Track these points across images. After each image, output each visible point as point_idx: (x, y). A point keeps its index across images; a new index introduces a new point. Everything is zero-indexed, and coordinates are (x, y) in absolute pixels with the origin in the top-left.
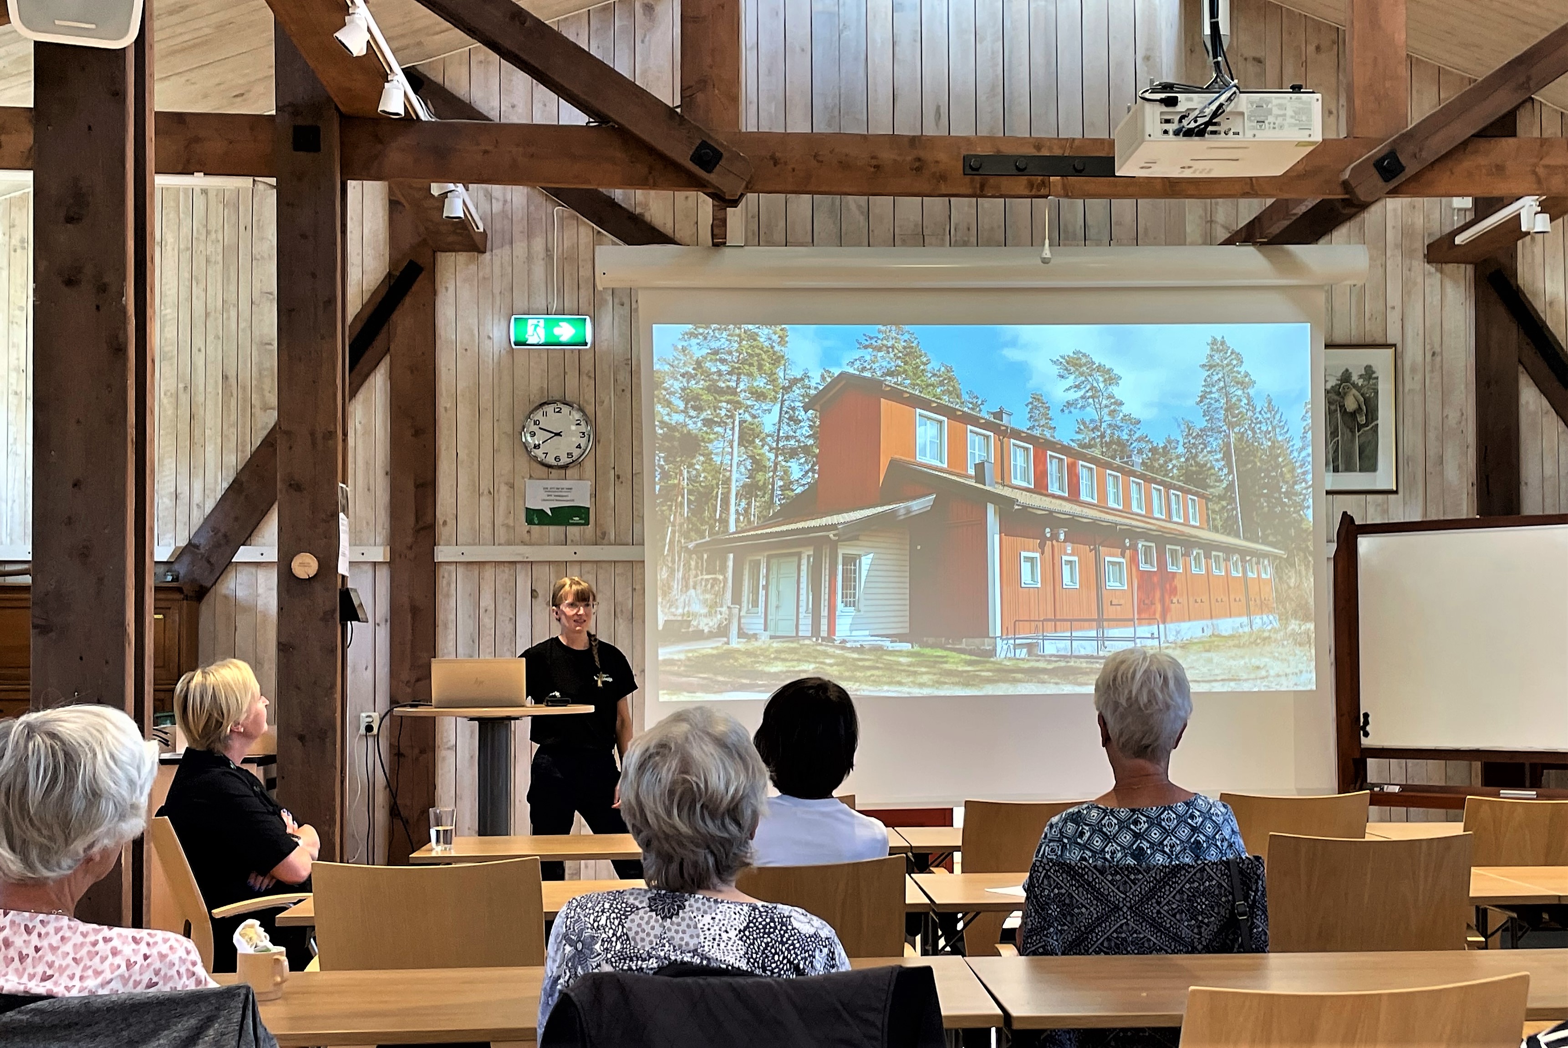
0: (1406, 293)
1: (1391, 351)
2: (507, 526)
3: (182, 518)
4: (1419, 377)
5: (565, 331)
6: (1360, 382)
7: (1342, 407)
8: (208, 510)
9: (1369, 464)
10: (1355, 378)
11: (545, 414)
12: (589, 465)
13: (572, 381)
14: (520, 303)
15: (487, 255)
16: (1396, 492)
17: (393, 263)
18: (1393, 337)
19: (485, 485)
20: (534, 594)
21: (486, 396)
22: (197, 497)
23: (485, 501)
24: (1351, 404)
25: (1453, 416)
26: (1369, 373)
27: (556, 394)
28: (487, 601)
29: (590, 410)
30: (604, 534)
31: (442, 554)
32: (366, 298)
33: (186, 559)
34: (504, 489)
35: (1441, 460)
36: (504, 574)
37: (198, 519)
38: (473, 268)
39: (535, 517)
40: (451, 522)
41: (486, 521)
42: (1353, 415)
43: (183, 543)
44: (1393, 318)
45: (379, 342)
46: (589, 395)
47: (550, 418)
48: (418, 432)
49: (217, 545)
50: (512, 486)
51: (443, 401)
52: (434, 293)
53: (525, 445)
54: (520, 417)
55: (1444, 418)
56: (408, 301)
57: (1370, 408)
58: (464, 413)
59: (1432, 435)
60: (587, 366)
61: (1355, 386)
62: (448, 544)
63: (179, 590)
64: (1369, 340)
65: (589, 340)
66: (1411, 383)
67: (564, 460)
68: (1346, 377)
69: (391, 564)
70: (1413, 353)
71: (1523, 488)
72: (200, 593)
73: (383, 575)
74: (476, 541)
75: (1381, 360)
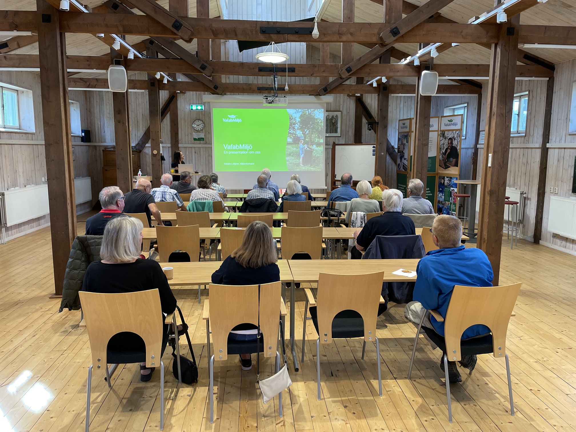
0: (344, 102)
1: (340, 112)
2: (190, 141)
3: (137, 139)
4: (345, 117)
5: (199, 108)
6: (335, 118)
7: (332, 122)
8: (141, 138)
9: (336, 132)
10: (334, 117)
11: (196, 122)
12: (204, 130)
13: (201, 116)
14: (192, 103)
15: (186, 94)
16: (341, 137)
17: (170, 96)
18: (341, 110)
19: (186, 134)
20: (195, 152)
21: (186, 118)
22: (139, 135)
23: (187, 137)
24: (333, 121)
25: (351, 123)
26: (337, 116)
27: (198, 118)
28: (187, 153)
29: (204, 121)
30: (207, 142)
31: (180, 145)
32: (166, 101)
33: (138, 146)
34: (190, 134)
35: (348, 131)
36: (190, 149)
37: (139, 139)
38: (183, 96)
39: (195, 139)
40: (181, 140)
41: (187, 140)
42: (334, 123)
43: (137, 143)
44: (341, 106)
45: (168, 109)
46: (204, 118)
47: (197, 123)
48: (175, 125)
49: (143, 143)
50: (191, 134)
51: (179, 119)
52: (177, 101)
53: (193, 127)
54: (192, 122)
55: (349, 124)
56: (172, 102)
57: (336, 122)
58: (183, 121)
59: (347, 127)
60: (203, 112)
61: (334, 118)
62: (181, 144)
63: (137, 151)
64: (337, 110)
65: (203, 109)
66: (344, 118)
67: (200, 130)
68: (333, 117)
69: (171, 147)
70: (345, 112)
71: (362, 136)
72: (140, 151)
73: (170, 149)
74: (186, 143)
75: (339, 114)
